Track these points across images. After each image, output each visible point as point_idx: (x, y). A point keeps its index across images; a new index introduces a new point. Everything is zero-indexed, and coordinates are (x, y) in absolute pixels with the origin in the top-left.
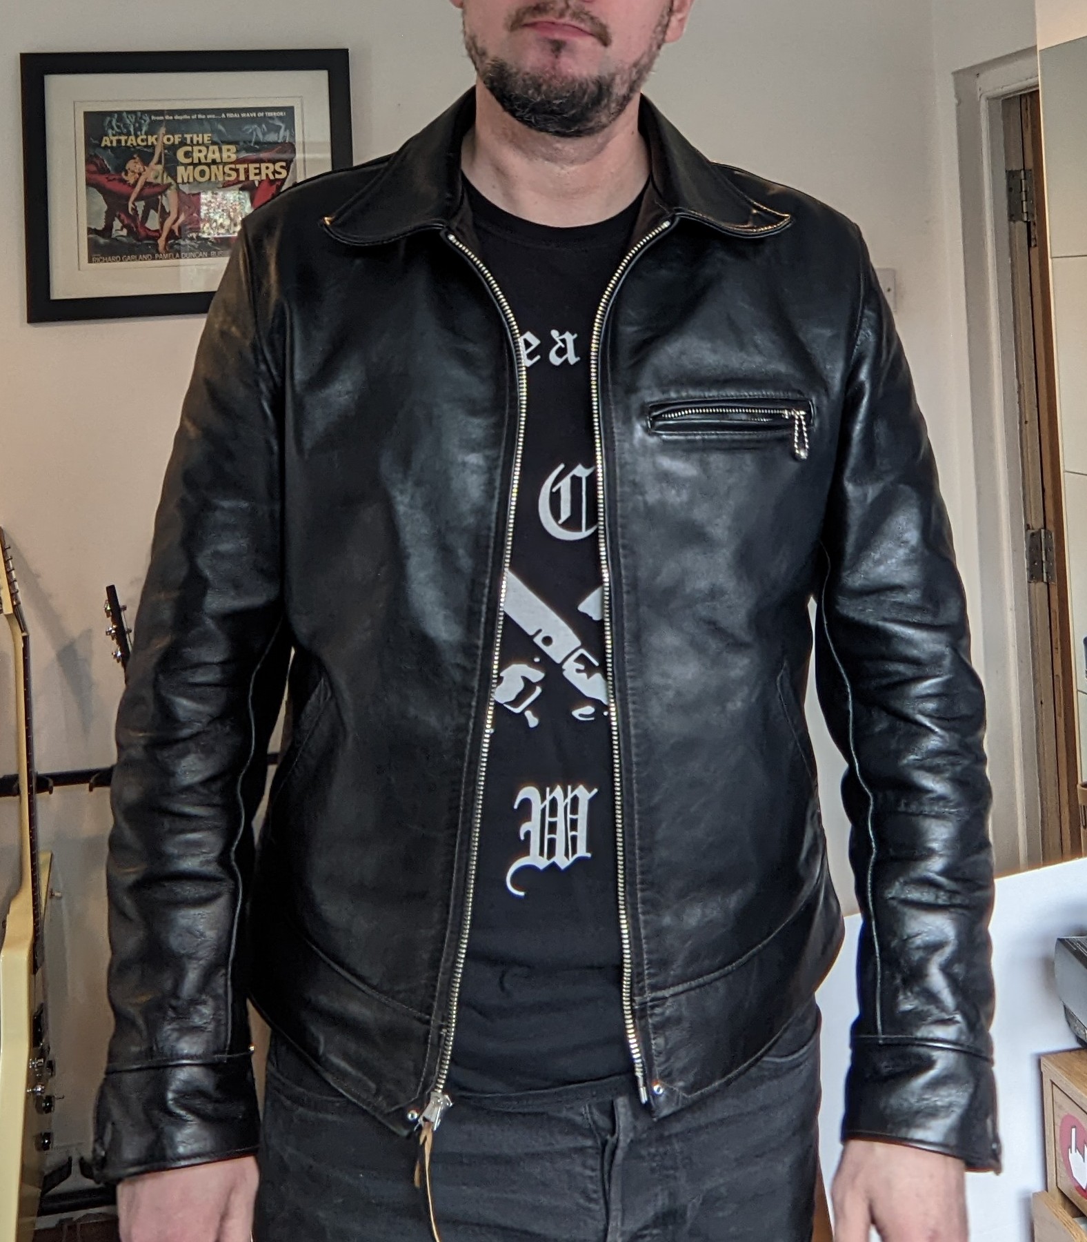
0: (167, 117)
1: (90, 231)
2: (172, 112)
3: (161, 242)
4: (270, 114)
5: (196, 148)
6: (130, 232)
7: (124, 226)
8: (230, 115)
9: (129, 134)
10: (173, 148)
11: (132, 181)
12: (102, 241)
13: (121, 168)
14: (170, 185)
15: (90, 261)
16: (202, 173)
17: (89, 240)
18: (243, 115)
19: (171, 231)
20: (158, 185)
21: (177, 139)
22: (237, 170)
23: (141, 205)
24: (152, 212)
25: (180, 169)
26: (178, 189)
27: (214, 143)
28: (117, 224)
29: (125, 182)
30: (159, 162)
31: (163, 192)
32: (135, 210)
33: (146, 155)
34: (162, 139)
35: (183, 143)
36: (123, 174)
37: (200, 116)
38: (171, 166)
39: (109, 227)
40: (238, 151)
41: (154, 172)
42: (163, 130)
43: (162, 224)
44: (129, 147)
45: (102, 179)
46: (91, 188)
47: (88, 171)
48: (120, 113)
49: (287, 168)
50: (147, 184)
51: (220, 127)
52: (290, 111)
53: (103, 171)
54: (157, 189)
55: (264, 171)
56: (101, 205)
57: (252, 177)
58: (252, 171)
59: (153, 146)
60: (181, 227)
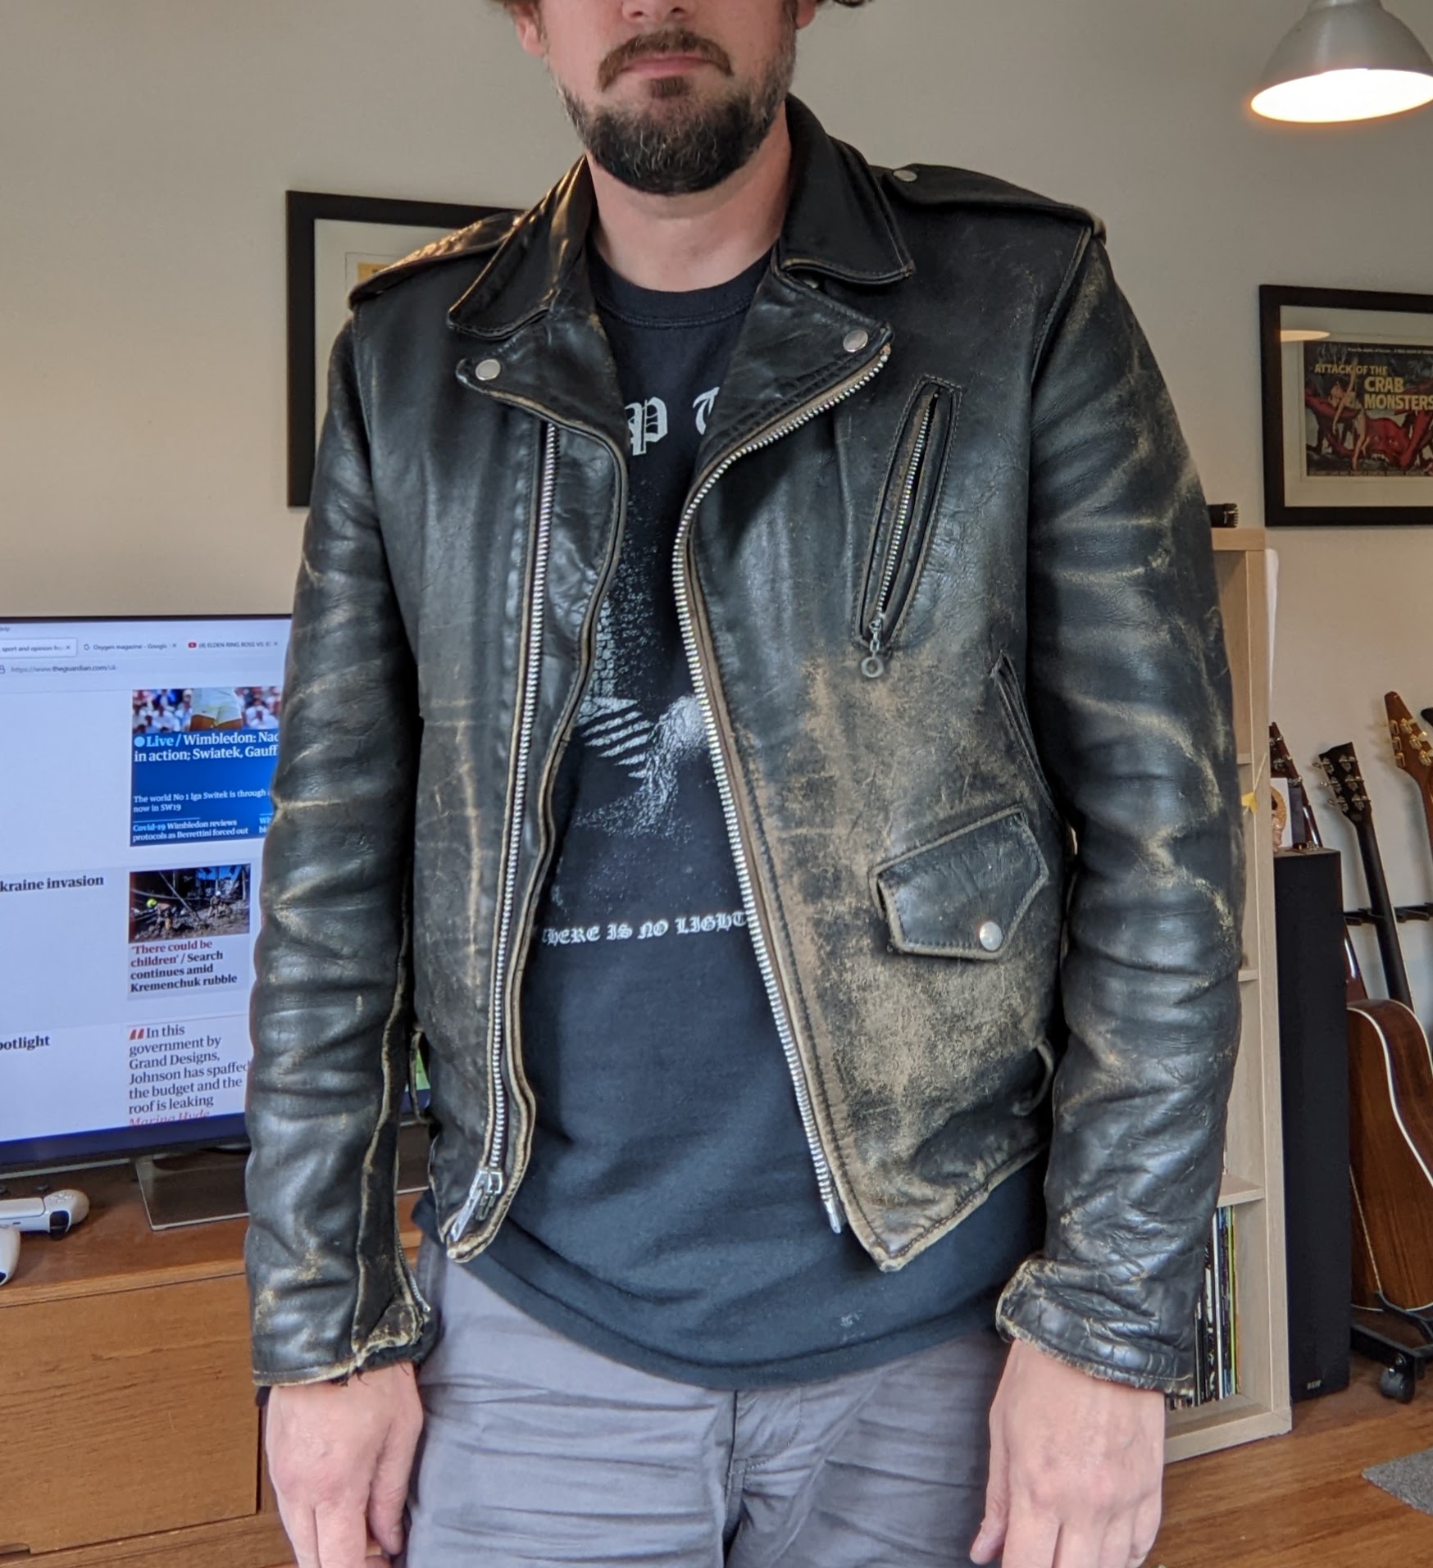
0: (1359, 350)
1: (1309, 448)
2: (1362, 346)
3: (1354, 460)
4: (1426, 352)
5: (1378, 379)
8: (1402, 351)
9: (1332, 363)
10: (1362, 378)
11: (1335, 404)
12: (1316, 457)
13: (1328, 394)
14: (1359, 410)
18: (1408, 352)
19: (1361, 452)
20: (1353, 410)
21: (1364, 370)
22: (1403, 400)
24: (1348, 434)
25: (1367, 397)
26: (1365, 414)
27: (1389, 375)
28: (1325, 443)
29: (1330, 405)
30: (1353, 390)
31: (1355, 417)
32: (1337, 430)
33: (1344, 382)
34: (1354, 370)
35: (1369, 374)
36: (1330, 398)
37: (1381, 351)
38: (1360, 394)
39: (1321, 444)
40: (1404, 384)
41: (1349, 398)
42: (1355, 361)
43: (1355, 444)
44: (1332, 375)
45: (1315, 401)
46: (1309, 411)
47: (1307, 394)
50: (1345, 408)
51: (1393, 361)
53: (1316, 395)
54: (1352, 414)
55: (1422, 403)
56: (1315, 425)
57: (1414, 407)
58: (1414, 402)
59: (1348, 375)
60: (1368, 448)
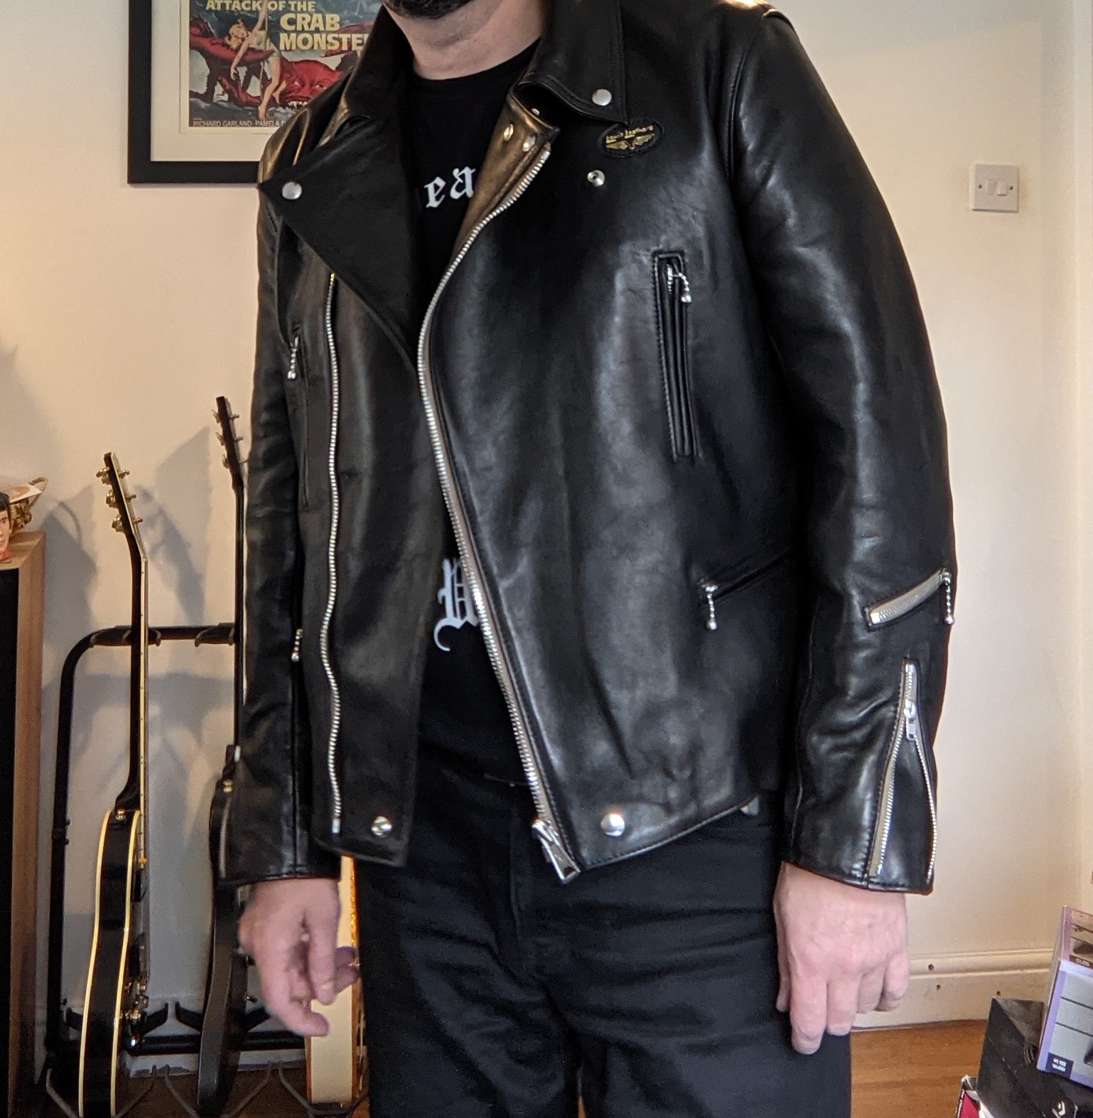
3: (262, 109)
5: (300, 16)
11: (234, 46)
13: (224, 33)
14: (272, 52)
16: (306, 42)
17: (191, 103)
19: (272, 98)
20: (260, 51)
21: (281, 5)
23: (243, 71)
24: (254, 78)
25: (283, 36)
26: (279, 56)
27: (317, 11)
29: (228, 46)
30: (263, 28)
31: (265, 59)
32: (237, 75)
33: (249, 21)
34: (266, 5)
35: (287, 10)
36: (226, 39)
38: (273, 30)
40: (341, 23)
41: (257, 38)
43: (263, 91)
44: (232, 12)
50: (250, 49)
54: (261, 56)
57: (354, 48)
58: (355, 41)
59: (257, 12)
60: (282, 94)
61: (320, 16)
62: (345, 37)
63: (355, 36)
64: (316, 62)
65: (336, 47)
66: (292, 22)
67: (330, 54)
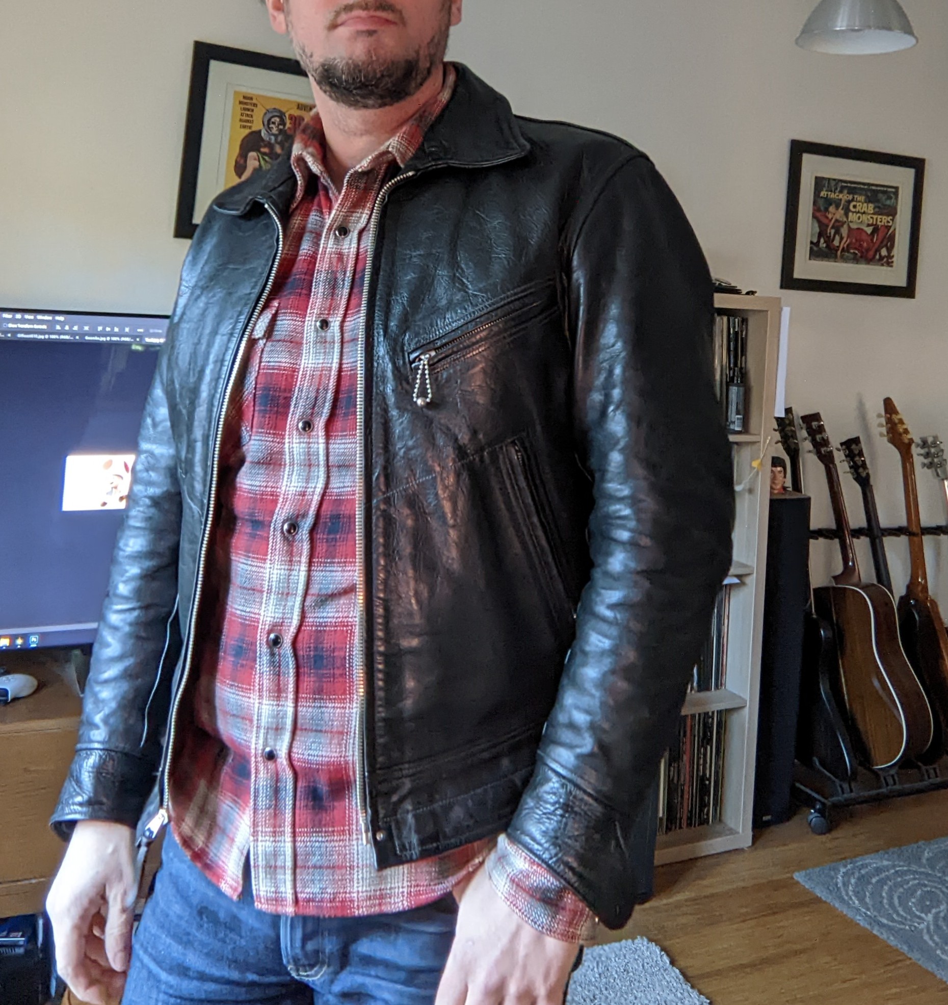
0: (848, 185)
1: (812, 243)
2: (850, 182)
3: (839, 252)
4: (890, 190)
5: (858, 204)
6: (828, 246)
7: (825, 242)
8: (874, 188)
9: (831, 191)
11: (830, 217)
12: (815, 248)
13: (827, 210)
14: (844, 222)
15: (810, 259)
16: (859, 218)
17: (811, 249)
18: (879, 188)
19: (843, 248)
20: (840, 222)
21: (850, 197)
22: (872, 218)
23: (833, 231)
24: (836, 236)
26: (848, 225)
27: (865, 202)
28: (822, 240)
29: (827, 218)
30: (842, 209)
32: (829, 233)
33: (837, 204)
34: (844, 197)
35: (853, 200)
36: (827, 213)
37: (862, 186)
38: (847, 211)
39: (819, 241)
40: (874, 208)
41: (839, 214)
42: (846, 191)
43: (840, 243)
45: (818, 214)
46: (814, 220)
47: (814, 210)
48: (829, 179)
49: (893, 220)
50: (837, 221)
51: (869, 194)
52: (897, 188)
53: (819, 210)
54: (840, 224)
55: (884, 221)
56: (817, 230)
57: (878, 223)
58: (878, 220)
59: (840, 200)
60: (848, 246)
61: (865, 205)
62: (875, 217)
63: (879, 217)
64: (862, 230)
65: (871, 222)
66: (855, 207)
67: (869, 225)
